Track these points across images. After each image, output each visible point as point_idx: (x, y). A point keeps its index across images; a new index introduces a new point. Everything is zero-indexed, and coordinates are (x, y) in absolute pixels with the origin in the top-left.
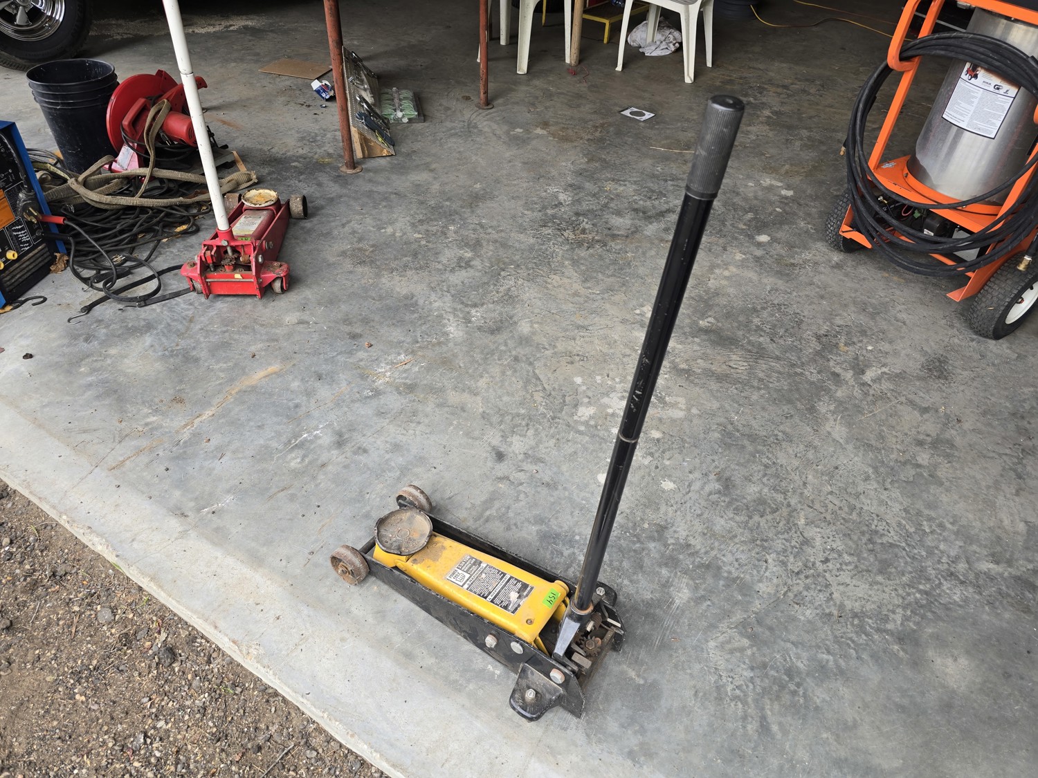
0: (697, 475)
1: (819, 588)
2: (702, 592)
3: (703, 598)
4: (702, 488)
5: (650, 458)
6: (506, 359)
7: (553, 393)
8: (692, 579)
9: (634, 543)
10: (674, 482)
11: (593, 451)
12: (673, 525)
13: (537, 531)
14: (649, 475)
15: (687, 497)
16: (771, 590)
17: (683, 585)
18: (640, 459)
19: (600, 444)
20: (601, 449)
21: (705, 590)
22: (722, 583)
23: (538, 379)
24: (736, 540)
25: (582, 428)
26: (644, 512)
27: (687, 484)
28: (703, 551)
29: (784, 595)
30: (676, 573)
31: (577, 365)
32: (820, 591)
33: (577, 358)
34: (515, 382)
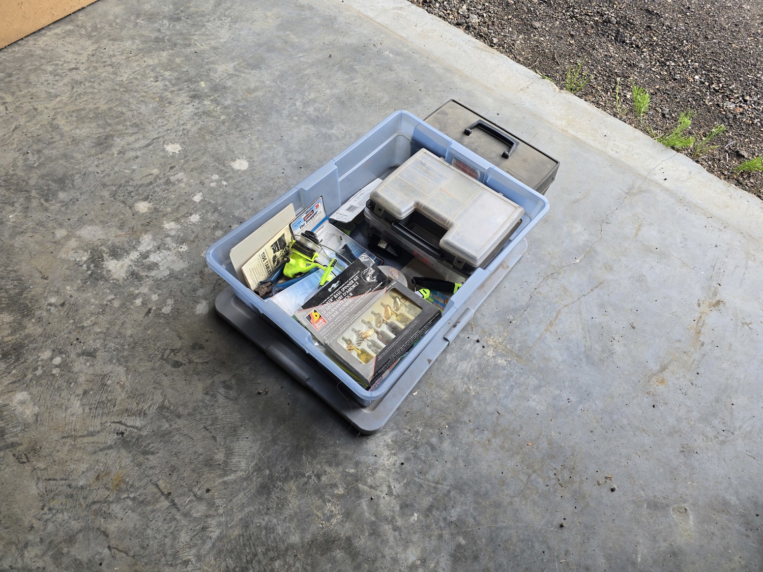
0: (131, 154)
1: (102, 55)
2: (207, 67)
3: (208, 64)
4: (136, 141)
5: (172, 178)
8: (208, 75)
9: (243, 107)
10: (164, 150)
11: (237, 197)
12: (196, 114)
13: (332, 129)
14: (186, 162)
15: (160, 135)
16: (146, 59)
17: (219, 73)
18: (185, 180)
19: (224, 203)
20: (226, 197)
21: (203, 68)
22: (184, 70)
24: (143, 94)
26: (217, 128)
27: (151, 147)
28: (183, 91)
29: (136, 56)
30: (219, 81)
31: (188, 343)
32: (103, 53)
33: (180, 358)
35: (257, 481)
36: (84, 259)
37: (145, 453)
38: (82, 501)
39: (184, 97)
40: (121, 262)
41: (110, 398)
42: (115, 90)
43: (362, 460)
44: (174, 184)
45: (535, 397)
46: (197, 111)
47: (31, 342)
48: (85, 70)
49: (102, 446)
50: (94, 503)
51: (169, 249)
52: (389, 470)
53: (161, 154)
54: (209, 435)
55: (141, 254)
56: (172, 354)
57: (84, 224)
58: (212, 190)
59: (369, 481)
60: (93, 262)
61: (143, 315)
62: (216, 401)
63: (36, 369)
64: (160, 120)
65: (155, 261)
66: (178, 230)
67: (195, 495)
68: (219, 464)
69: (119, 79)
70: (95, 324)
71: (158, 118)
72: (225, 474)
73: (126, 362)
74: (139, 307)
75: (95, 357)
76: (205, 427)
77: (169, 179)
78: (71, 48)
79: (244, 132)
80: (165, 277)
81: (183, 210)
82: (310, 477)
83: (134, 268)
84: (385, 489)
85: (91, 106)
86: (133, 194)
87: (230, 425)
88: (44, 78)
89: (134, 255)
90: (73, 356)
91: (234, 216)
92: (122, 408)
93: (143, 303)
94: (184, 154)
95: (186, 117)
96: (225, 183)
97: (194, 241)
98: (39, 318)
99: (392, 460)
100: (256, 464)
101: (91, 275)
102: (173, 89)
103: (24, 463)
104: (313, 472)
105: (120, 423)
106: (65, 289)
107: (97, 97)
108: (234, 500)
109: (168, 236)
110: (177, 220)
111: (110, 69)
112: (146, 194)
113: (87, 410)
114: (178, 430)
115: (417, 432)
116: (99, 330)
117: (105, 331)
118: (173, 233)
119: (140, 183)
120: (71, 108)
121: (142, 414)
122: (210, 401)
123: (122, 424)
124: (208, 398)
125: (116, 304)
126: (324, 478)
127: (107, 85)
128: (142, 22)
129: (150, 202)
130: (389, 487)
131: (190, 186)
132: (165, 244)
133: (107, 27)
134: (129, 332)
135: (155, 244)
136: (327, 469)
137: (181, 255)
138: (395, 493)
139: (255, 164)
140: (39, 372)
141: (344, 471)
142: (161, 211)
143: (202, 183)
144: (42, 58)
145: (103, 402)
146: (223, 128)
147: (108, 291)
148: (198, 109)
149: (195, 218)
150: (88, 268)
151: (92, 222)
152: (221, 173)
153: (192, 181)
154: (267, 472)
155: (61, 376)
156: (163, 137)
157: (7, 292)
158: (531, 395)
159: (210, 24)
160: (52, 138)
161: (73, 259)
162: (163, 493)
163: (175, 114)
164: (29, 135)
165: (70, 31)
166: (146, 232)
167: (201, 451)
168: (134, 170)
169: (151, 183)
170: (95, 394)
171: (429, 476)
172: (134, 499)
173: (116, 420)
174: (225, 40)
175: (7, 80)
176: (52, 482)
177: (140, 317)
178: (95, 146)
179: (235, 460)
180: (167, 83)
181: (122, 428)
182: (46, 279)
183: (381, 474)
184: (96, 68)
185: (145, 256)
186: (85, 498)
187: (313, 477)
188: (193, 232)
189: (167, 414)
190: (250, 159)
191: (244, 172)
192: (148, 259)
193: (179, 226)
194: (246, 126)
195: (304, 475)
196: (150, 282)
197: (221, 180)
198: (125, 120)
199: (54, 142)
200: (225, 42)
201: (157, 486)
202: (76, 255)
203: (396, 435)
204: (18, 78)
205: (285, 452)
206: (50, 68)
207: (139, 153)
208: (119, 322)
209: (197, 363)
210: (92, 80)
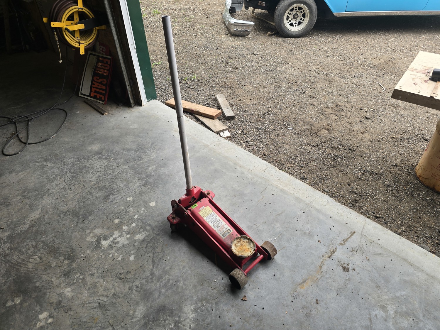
0: (115, 202)
2: (146, 168)
3: (146, 167)
4: (117, 197)
5: (128, 210)
6: (165, 280)
7: (151, 250)
8: (146, 171)
9: (157, 182)
10: (126, 200)
11: (149, 216)
14: (134, 204)
15: (126, 194)
16: (125, 166)
17: (150, 170)
18: (132, 210)
19: (145, 219)
20: (146, 217)
21: (144, 168)
22: (137, 169)
23: (153, 261)
24: (122, 179)
25: (148, 227)
26: (146, 191)
27: (122, 199)
28: (136, 177)
29: (121, 165)
30: (149, 173)
31: (126, 271)
32: (110, 165)
33: (122, 276)
34: (167, 260)
35: (143, 322)
36: (95, 240)
37: (106, 310)
38: (84, 326)
39: (136, 180)
40: (106, 242)
41: (97, 290)
42: (113, 178)
43: (181, 315)
44: (128, 212)
45: (251, 292)
46: (140, 185)
47: (74, 270)
48: (103, 171)
49: (92, 307)
50: (87, 327)
51: (124, 236)
52: (191, 319)
53: (125, 201)
54: (128, 304)
55: (114, 238)
56: (120, 275)
57: (96, 228)
58: (141, 214)
59: (183, 323)
60: (97, 242)
61: (111, 261)
62: (132, 292)
63: (74, 280)
64: (126, 189)
65: (118, 241)
66: (128, 229)
67: (121, 326)
68: (131, 315)
69: (114, 174)
70: (95, 264)
71: (126, 188)
72: (132, 319)
73: (104, 278)
74: (111, 258)
75: (94, 276)
76: (128, 302)
77: (127, 211)
78: (99, 163)
79: (156, 192)
80: (121, 247)
81: (130, 222)
82: (162, 321)
83: (111, 244)
84: (189, 326)
85: (104, 185)
86: (114, 216)
87: (136, 301)
88: (89, 175)
89: (111, 239)
90: (87, 275)
91: (148, 224)
92: (100, 294)
93: (112, 256)
94: (133, 201)
95: (136, 187)
96: (146, 211)
97: (132, 233)
98: (77, 262)
99: (192, 316)
100: (144, 315)
101: (96, 246)
102: (133, 177)
103: (66, 313)
104: (163, 319)
105: (99, 299)
106: (87, 251)
107: (106, 181)
108: (134, 328)
109: (124, 231)
110: (128, 226)
111: (112, 171)
112: (118, 216)
113: (89, 295)
114: (118, 302)
115: (203, 305)
116: (96, 266)
117: (98, 267)
118: (125, 230)
119: (117, 212)
120: (97, 185)
121: (107, 296)
122: (130, 292)
123: (100, 300)
124: (130, 291)
125: (103, 257)
126: (167, 322)
127: (110, 177)
128: (125, 152)
129: (119, 219)
130: (190, 325)
131: (134, 213)
132: (122, 235)
133: (113, 155)
134: (106, 267)
135: (119, 235)
136: (168, 318)
137: (128, 239)
138: (192, 328)
139: (158, 204)
140: (75, 281)
141: (174, 319)
142: (123, 223)
143: (138, 212)
144: (89, 168)
145: (95, 292)
146: (149, 190)
147: (101, 252)
148: (140, 184)
149: (134, 225)
150: (95, 244)
151: (99, 227)
152: (145, 207)
153: (135, 211)
154: (147, 318)
155: (82, 282)
156: (127, 195)
157: (68, 253)
158: (249, 292)
159: (149, 152)
160: (89, 197)
161: (91, 241)
162: (110, 325)
163: (132, 186)
164: (82, 196)
165: (99, 157)
166: (116, 230)
167: (125, 310)
168: (115, 208)
169: (121, 212)
170: (92, 289)
171: (206, 322)
172: (101, 327)
173: (98, 298)
174: (153, 157)
175: (76, 176)
176: (75, 320)
177: (110, 261)
178: (103, 199)
179: (137, 313)
180: (131, 175)
181: (100, 301)
182: (81, 248)
183: (188, 320)
184: (107, 171)
185: (115, 239)
186: (85, 326)
187: (163, 321)
188: (133, 230)
189: (115, 297)
190: (156, 202)
191: (154, 206)
192: (116, 240)
193: (128, 228)
194: (157, 189)
195: (159, 320)
196: (115, 249)
197: (145, 210)
198: (115, 189)
199: (89, 198)
200: (154, 158)
201: (109, 322)
202: (92, 239)
203: (195, 306)
204: (80, 176)
205: (154, 312)
206: (91, 171)
207: (118, 201)
208: (103, 263)
209: (128, 278)
210: (105, 175)
